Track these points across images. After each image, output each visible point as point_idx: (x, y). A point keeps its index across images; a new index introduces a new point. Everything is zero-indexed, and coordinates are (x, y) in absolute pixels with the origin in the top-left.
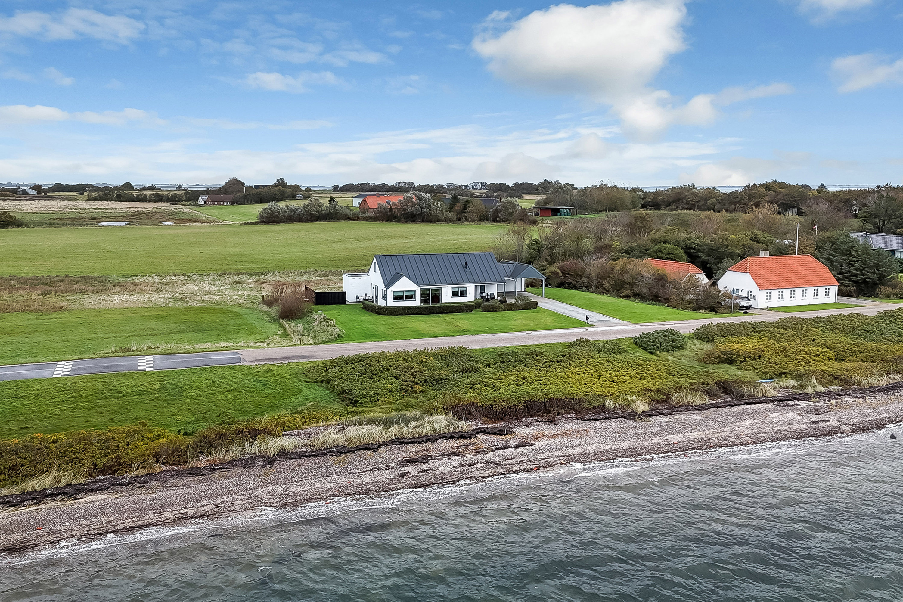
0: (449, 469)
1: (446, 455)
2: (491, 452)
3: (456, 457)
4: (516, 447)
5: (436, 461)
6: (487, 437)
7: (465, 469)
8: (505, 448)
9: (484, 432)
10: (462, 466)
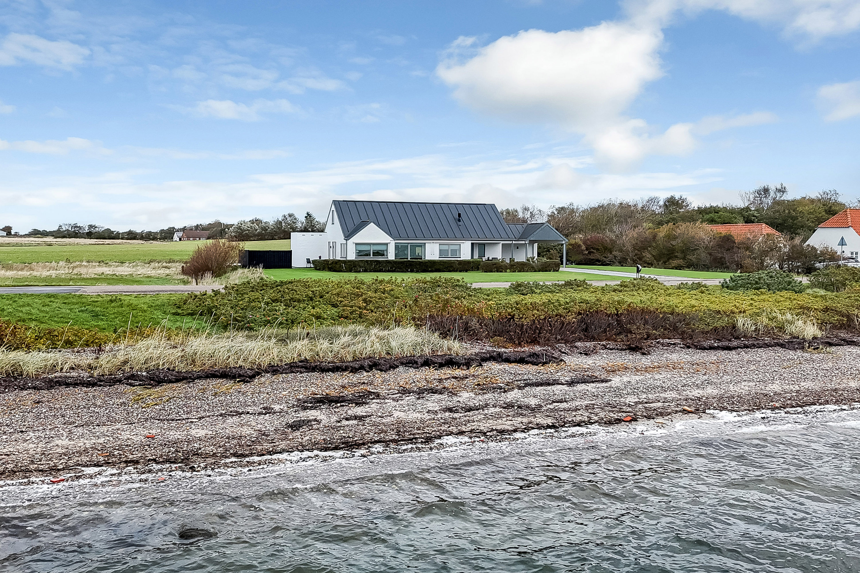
0: (419, 416)
1: (413, 392)
2: (516, 390)
3: (437, 396)
4: (571, 383)
5: (387, 401)
6: (506, 366)
7: (456, 415)
8: (549, 384)
9: (498, 358)
10: (450, 410)
